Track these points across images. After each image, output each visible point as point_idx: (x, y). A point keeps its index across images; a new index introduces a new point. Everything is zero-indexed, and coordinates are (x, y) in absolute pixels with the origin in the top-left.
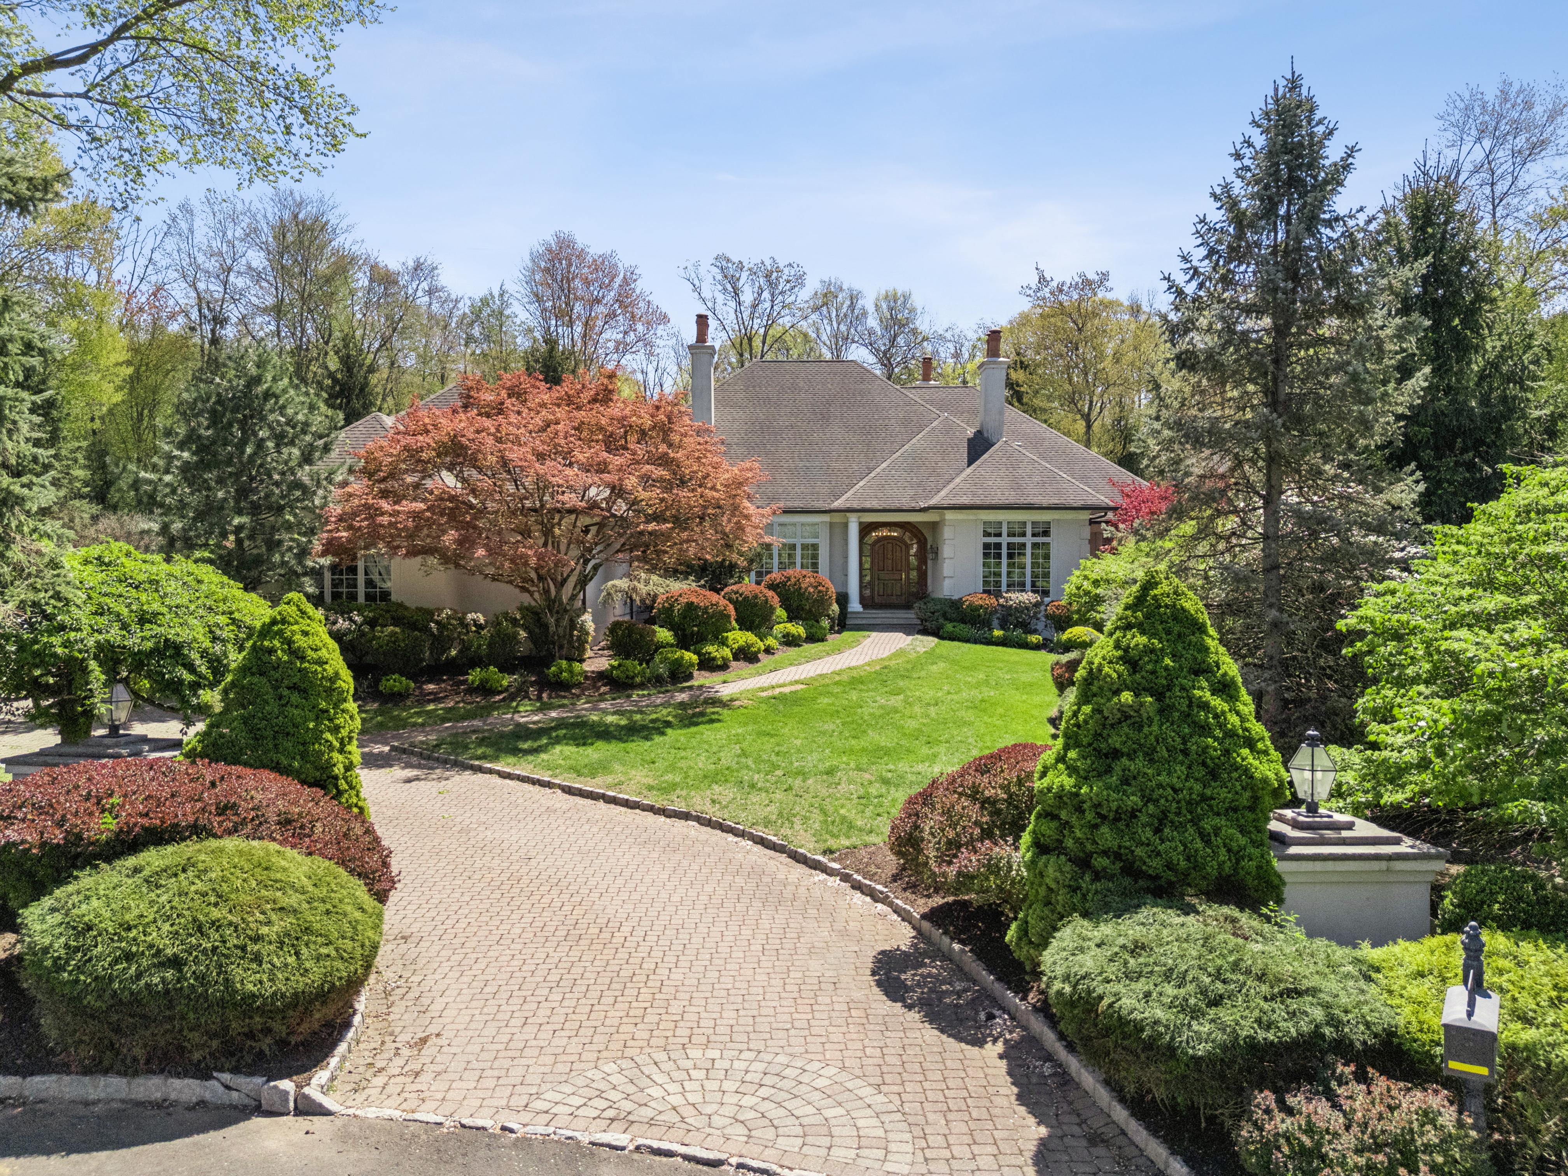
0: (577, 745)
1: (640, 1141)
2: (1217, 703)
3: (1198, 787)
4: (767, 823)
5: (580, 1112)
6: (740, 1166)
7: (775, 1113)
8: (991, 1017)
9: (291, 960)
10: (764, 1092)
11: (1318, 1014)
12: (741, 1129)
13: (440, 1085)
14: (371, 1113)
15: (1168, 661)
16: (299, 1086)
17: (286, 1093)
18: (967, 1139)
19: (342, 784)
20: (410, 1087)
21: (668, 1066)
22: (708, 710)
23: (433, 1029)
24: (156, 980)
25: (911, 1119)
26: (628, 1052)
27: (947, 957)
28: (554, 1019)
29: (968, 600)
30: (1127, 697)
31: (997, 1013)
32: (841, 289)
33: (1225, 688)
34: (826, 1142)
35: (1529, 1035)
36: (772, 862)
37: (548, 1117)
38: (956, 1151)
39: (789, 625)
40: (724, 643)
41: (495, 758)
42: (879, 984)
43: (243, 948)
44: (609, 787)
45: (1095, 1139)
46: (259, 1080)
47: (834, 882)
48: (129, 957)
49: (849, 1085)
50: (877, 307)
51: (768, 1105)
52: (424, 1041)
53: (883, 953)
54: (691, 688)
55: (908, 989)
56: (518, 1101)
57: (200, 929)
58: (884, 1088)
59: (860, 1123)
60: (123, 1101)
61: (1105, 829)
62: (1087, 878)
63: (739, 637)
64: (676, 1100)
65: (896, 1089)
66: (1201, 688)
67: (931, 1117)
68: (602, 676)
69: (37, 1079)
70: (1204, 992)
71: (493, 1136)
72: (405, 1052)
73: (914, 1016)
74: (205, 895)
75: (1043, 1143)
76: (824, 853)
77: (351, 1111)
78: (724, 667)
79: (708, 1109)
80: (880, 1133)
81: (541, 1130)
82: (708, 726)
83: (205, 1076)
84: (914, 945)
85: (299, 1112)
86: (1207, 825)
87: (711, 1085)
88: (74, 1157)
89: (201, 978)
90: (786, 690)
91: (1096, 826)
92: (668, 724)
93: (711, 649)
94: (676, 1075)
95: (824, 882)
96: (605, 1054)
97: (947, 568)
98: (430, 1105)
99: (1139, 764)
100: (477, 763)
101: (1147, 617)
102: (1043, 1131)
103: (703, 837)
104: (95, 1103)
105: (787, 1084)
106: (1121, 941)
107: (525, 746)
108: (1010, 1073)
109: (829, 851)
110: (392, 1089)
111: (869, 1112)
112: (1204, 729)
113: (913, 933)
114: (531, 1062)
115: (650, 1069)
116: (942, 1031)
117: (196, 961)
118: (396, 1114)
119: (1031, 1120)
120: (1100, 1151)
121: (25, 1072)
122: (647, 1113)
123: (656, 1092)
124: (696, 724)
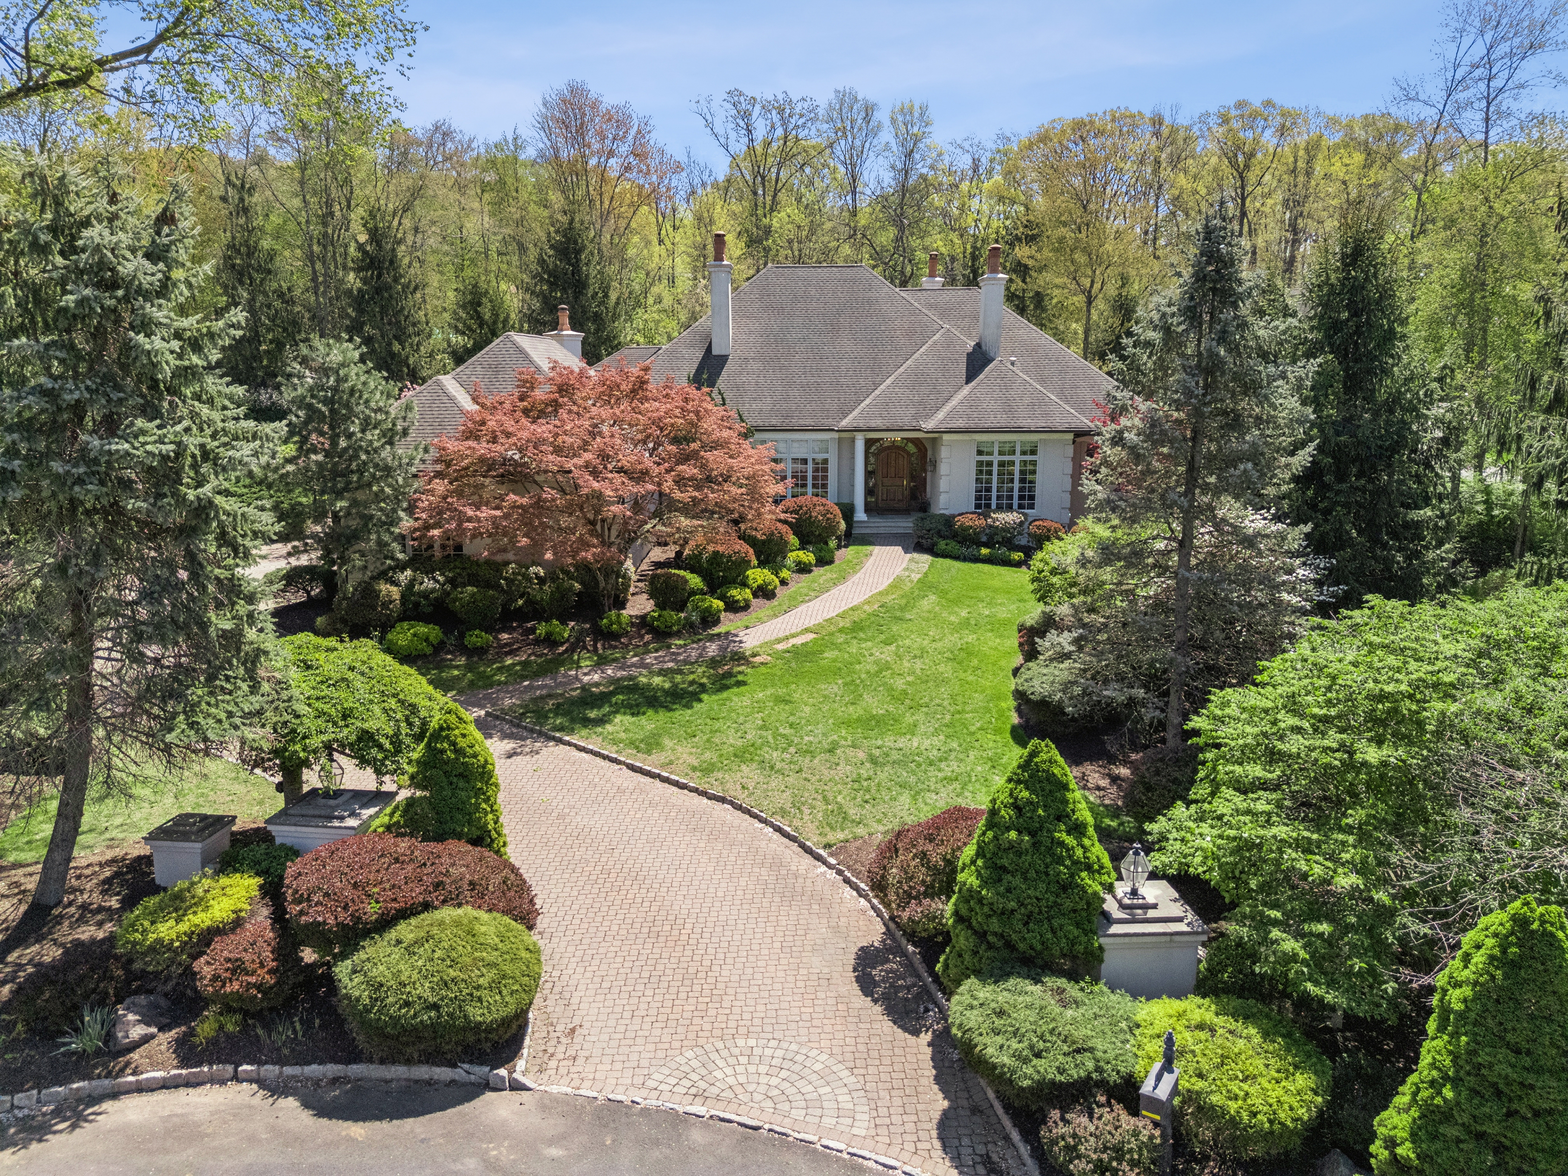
0: (633, 714)
1: (713, 1112)
2: (1070, 841)
3: (1052, 899)
4: (783, 812)
5: (675, 1090)
6: (770, 1130)
7: (791, 1091)
8: (927, 1010)
9: (498, 998)
10: (784, 1074)
11: (1090, 1065)
12: (769, 1103)
13: (590, 1068)
14: (554, 1089)
15: (1041, 812)
16: (510, 1073)
17: (503, 1078)
18: (901, 1111)
19: (494, 835)
20: (573, 1069)
21: (725, 1053)
22: (737, 669)
23: (577, 1021)
24: (425, 1017)
25: (870, 1095)
26: (701, 1041)
27: (904, 954)
28: (651, 1012)
29: (960, 521)
30: (1013, 835)
31: (931, 1006)
32: (856, 100)
33: (1078, 829)
34: (818, 1112)
35: (1200, 1085)
36: (788, 851)
37: (657, 1093)
38: (894, 1119)
39: (801, 553)
40: (744, 584)
41: (571, 731)
42: (857, 981)
43: (471, 995)
44: (662, 766)
45: (975, 1110)
46: (487, 1069)
47: (832, 874)
48: (407, 1004)
49: (834, 1068)
50: (893, 121)
51: (786, 1084)
52: (573, 1030)
53: (862, 949)
54: (719, 635)
55: (876, 984)
56: (639, 1080)
57: (446, 984)
58: (855, 1071)
59: (840, 1099)
60: (406, 1080)
61: (994, 920)
62: (983, 947)
63: (758, 575)
64: (731, 1081)
65: (863, 1071)
66: (1060, 831)
67: (882, 1093)
68: (643, 622)
69: (355, 1067)
70: (1031, 1047)
71: (627, 1106)
72: (564, 1040)
73: (878, 1009)
74: (443, 960)
75: (945, 1114)
76: (825, 847)
77: (542, 1088)
78: (746, 607)
79: (751, 1088)
80: (851, 1106)
81: (654, 1102)
82: (735, 690)
83: (454, 1066)
84: (883, 941)
85: (512, 1089)
86: (1056, 923)
87: (752, 1069)
88: (395, 1122)
89: (451, 1015)
90: (798, 641)
91: (990, 916)
92: (703, 688)
93: (735, 593)
94: (730, 1060)
95: (823, 874)
96: (685, 1043)
97: (943, 484)
98: (587, 1084)
99: (1017, 881)
100: (558, 735)
101: (1030, 777)
102: (946, 1104)
103: (736, 822)
104: (391, 1081)
105: (797, 1068)
106: (993, 1005)
107: (593, 714)
108: (932, 1059)
109: (827, 846)
110: (563, 1071)
111: (845, 1090)
112: (1060, 861)
113: (884, 930)
114: (641, 1048)
115: (714, 1056)
116: (895, 1023)
117: (447, 1005)
118: (569, 1090)
119: (941, 1095)
120: (976, 1119)
121: (348, 1062)
122: (714, 1091)
123: (718, 1074)
124: (726, 687)
